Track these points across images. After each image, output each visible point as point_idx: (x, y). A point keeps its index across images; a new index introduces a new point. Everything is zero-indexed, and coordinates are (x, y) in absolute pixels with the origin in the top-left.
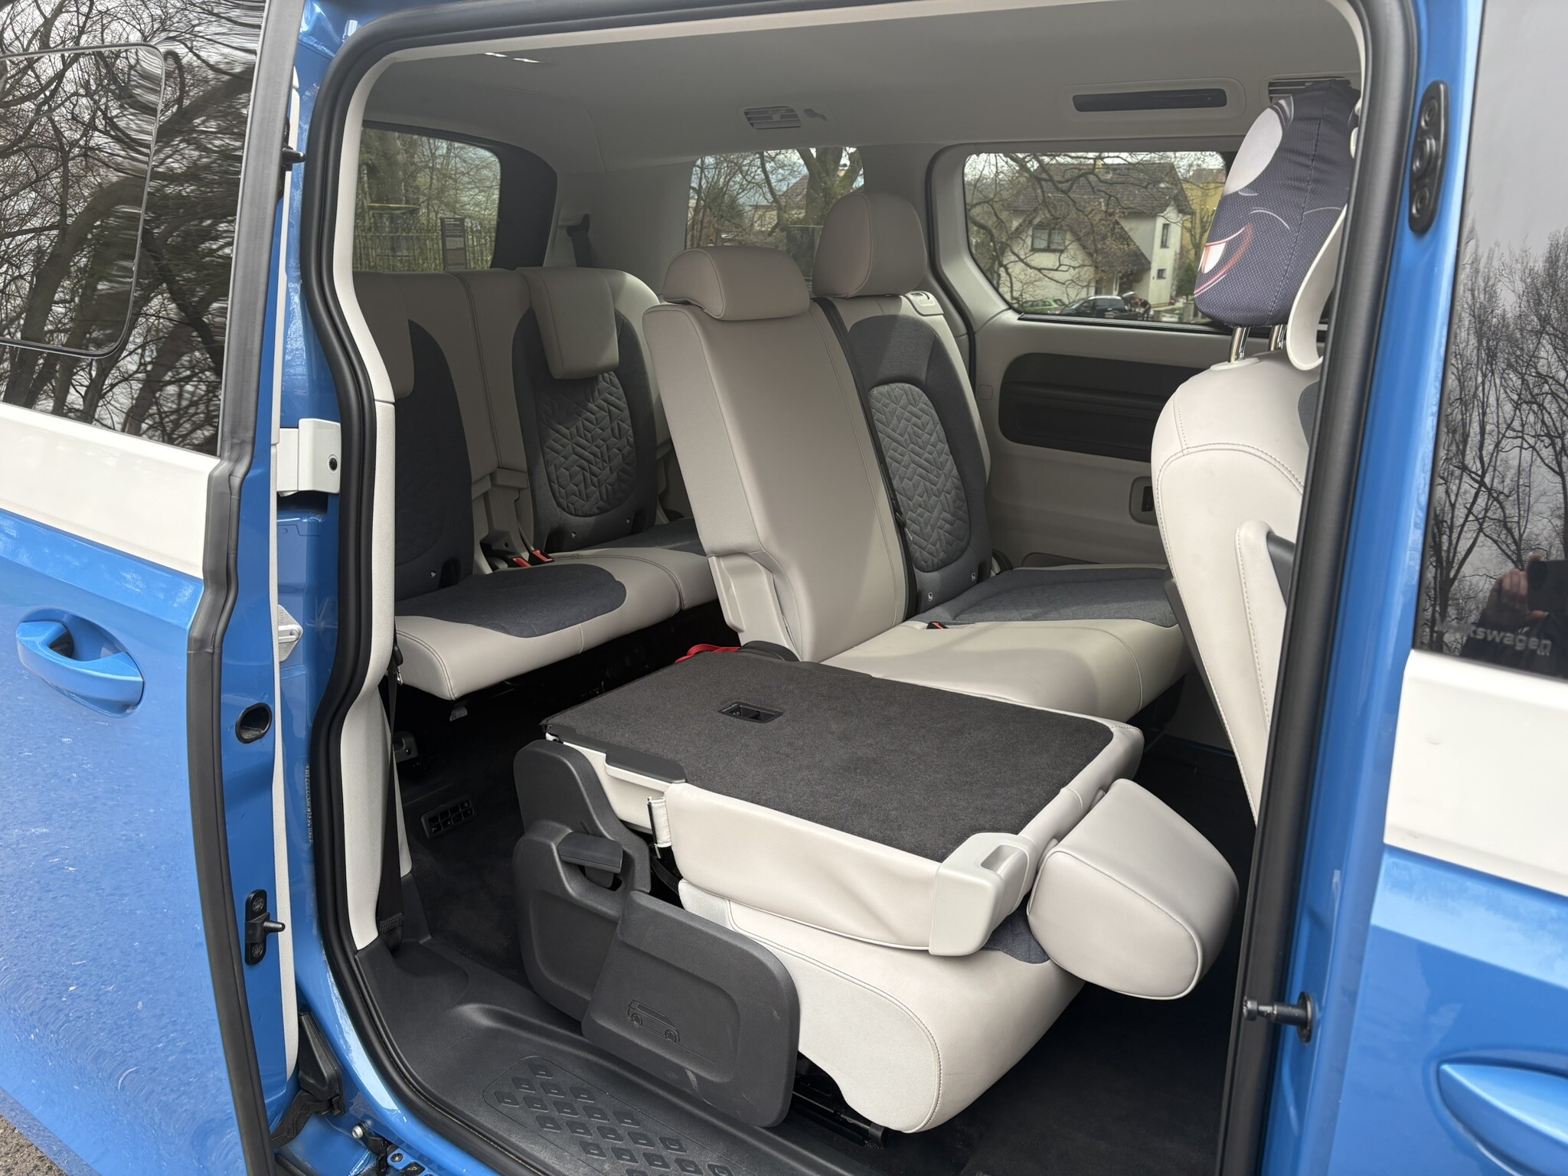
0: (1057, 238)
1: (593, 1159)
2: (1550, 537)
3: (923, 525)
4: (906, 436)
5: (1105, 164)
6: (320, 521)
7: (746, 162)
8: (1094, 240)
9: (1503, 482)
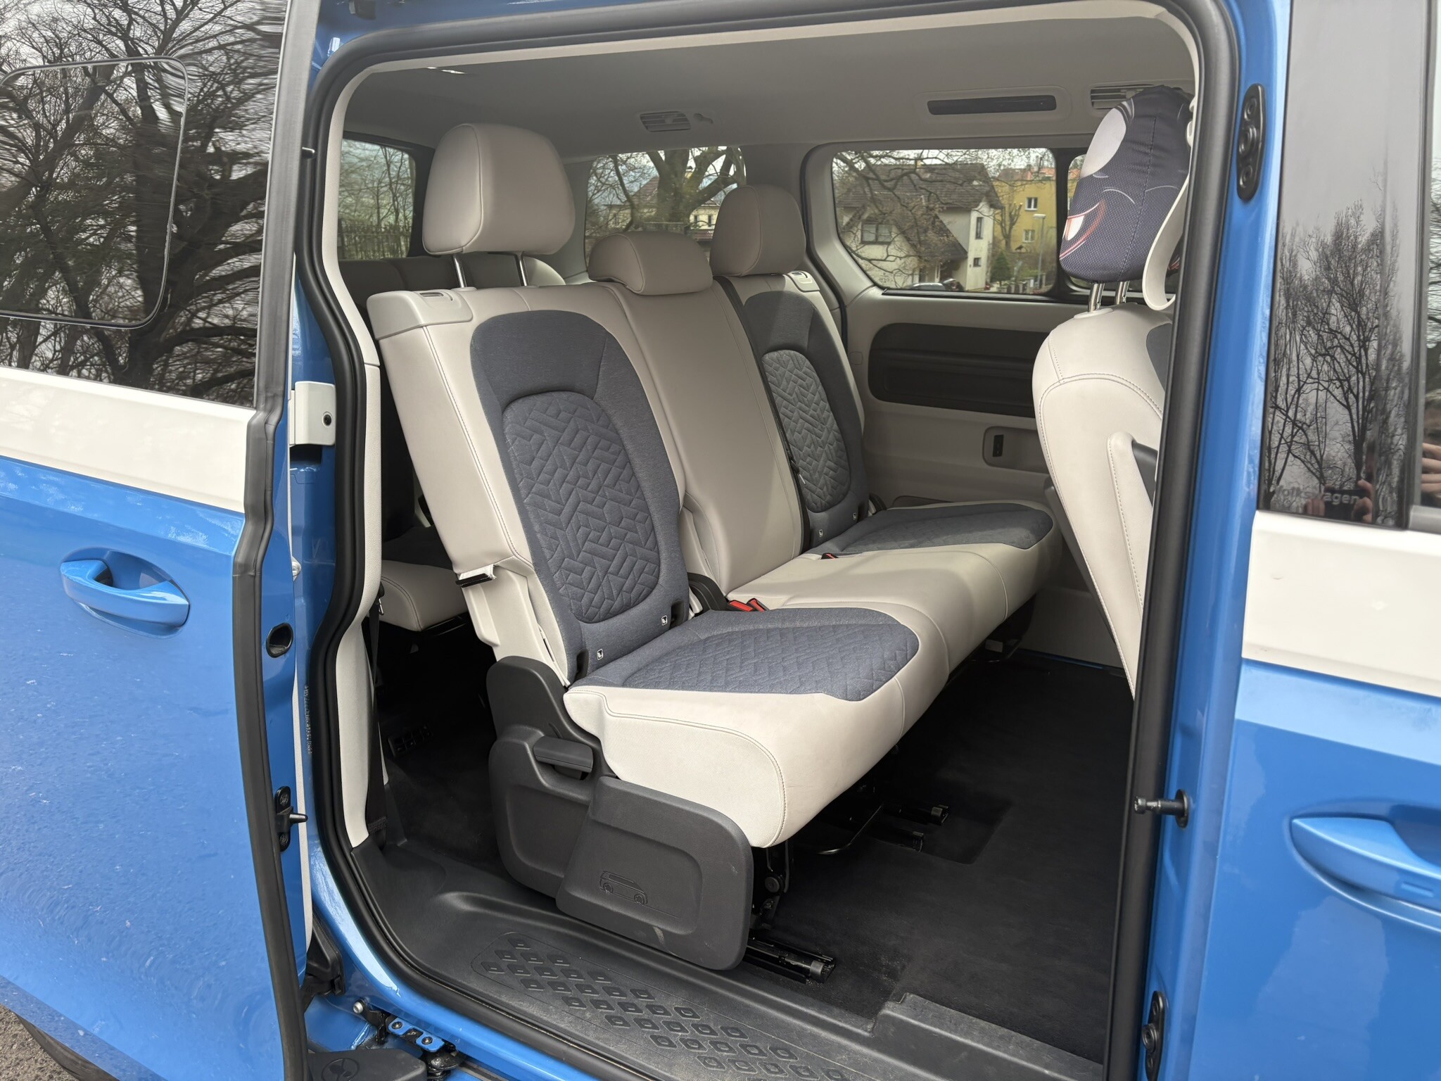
0: (884, 231)
1: (575, 1009)
2: (1343, 457)
3: (812, 472)
4: (794, 395)
5: (925, 165)
6: (315, 470)
7: (599, 166)
8: (918, 233)
9: (1305, 415)
